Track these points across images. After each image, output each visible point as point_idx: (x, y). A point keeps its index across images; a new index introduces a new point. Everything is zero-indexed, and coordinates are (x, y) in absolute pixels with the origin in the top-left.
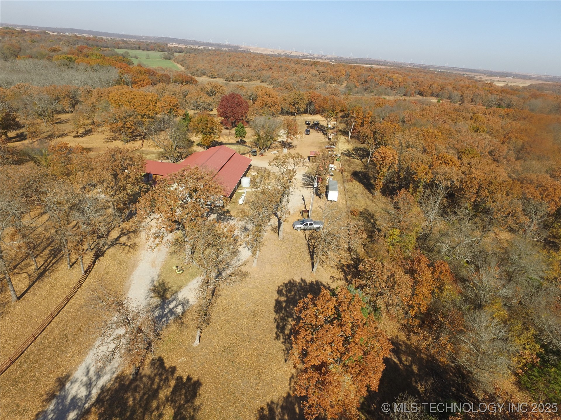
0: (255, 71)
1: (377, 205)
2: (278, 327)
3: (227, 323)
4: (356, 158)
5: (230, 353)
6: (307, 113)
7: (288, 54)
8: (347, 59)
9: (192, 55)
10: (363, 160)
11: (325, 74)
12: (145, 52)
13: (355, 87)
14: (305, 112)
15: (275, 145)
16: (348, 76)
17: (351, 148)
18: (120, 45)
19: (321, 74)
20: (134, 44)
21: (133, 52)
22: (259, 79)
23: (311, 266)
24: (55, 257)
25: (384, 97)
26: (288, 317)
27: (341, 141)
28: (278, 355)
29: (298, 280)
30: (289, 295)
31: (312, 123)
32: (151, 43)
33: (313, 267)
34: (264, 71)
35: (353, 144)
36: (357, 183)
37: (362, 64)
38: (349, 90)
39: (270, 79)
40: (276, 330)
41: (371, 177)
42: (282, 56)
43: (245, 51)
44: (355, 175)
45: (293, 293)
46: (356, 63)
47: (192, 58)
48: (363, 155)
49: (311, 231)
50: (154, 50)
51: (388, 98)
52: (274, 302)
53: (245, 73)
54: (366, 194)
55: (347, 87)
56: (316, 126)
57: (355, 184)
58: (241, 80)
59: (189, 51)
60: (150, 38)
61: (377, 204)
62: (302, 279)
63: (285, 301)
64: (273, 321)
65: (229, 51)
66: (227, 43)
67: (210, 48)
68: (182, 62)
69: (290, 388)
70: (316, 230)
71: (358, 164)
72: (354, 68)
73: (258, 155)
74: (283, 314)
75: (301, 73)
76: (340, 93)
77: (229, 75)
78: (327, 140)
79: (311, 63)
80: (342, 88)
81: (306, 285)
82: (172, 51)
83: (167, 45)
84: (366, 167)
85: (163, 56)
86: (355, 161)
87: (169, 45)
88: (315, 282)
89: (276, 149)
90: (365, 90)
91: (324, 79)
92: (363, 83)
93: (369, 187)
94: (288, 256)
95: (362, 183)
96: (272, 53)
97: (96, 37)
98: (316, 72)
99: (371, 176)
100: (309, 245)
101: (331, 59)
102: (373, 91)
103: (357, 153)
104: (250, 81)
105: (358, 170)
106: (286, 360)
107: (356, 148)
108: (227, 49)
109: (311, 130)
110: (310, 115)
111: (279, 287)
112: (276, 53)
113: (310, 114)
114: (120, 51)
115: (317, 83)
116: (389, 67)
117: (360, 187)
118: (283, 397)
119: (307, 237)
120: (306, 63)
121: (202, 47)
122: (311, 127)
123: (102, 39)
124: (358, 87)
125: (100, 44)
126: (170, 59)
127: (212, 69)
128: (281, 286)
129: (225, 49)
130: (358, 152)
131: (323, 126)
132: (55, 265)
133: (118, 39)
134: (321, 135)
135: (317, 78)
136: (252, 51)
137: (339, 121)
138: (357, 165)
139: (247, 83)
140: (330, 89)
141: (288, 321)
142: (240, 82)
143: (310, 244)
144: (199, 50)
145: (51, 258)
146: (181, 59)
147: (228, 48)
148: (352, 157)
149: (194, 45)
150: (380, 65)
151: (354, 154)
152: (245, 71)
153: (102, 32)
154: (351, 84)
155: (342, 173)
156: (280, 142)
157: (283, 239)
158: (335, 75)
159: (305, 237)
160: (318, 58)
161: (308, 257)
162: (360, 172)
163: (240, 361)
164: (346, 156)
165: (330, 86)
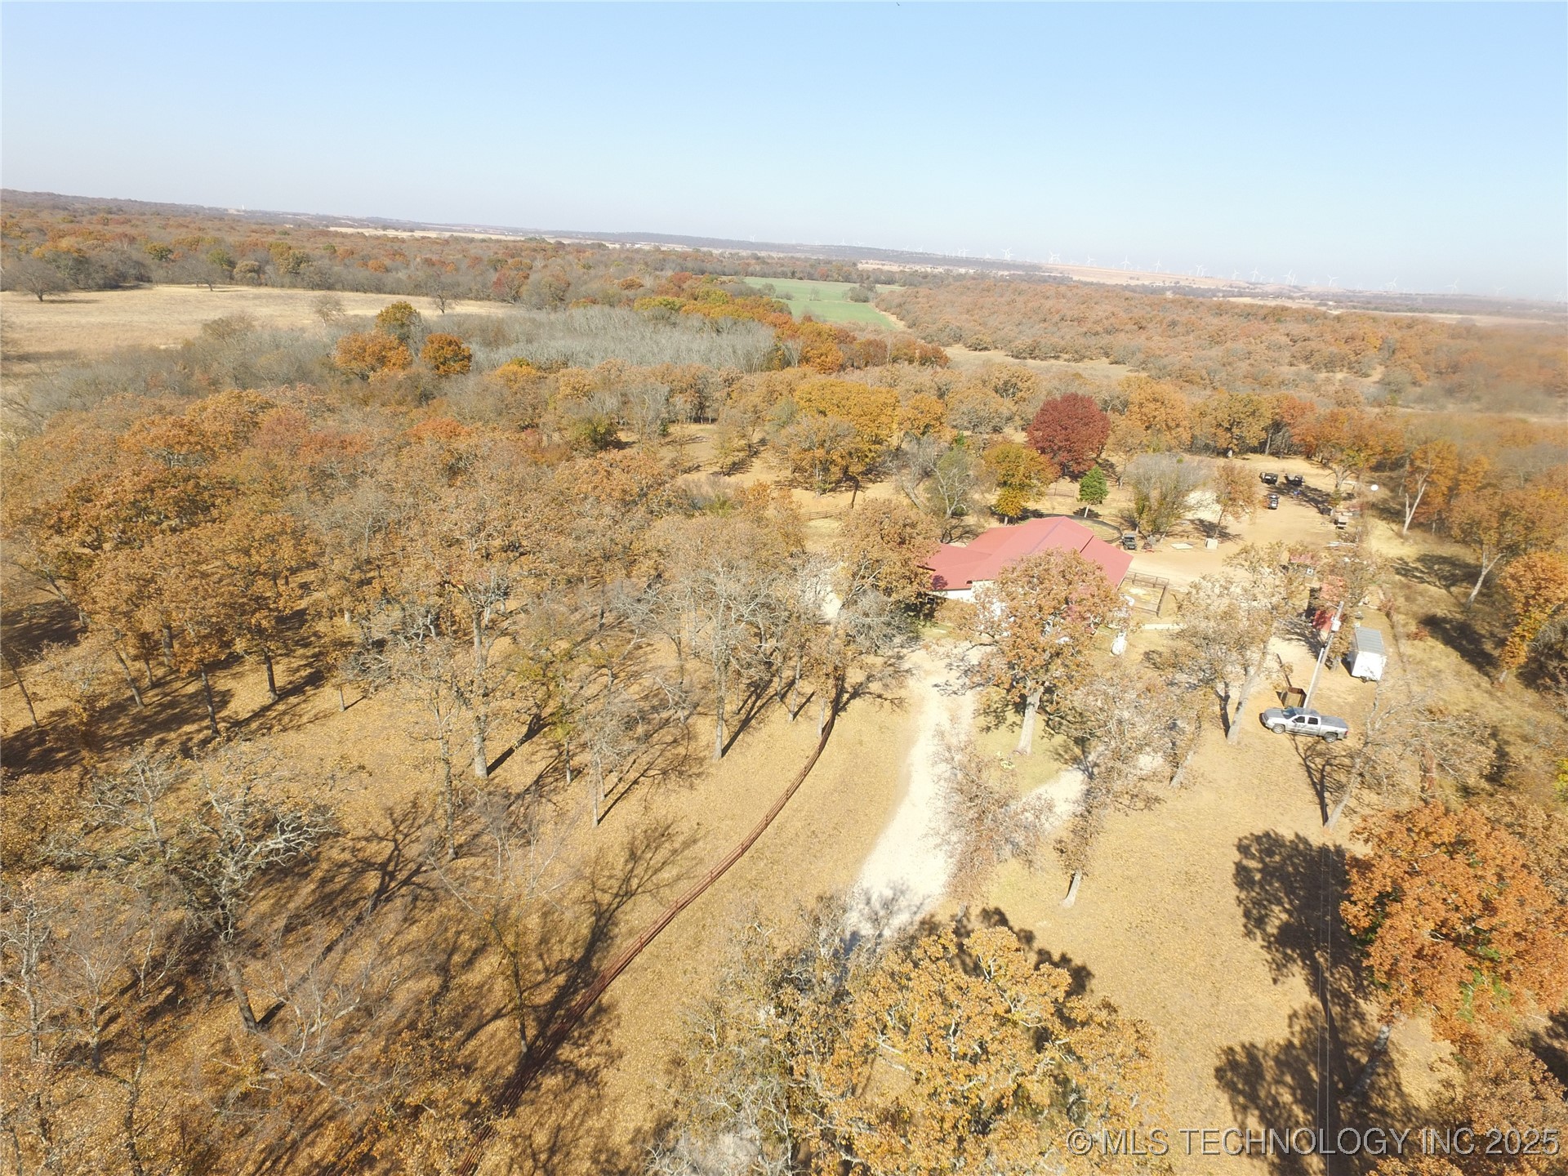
0: (1096, 334)
1: (1507, 708)
2: (1247, 914)
3: (1127, 882)
4: (1429, 583)
5: (1144, 937)
6: (1263, 452)
7: (1182, 283)
8: (1376, 297)
9: (923, 291)
10: (1453, 589)
11: (1313, 345)
12: (807, 284)
13: (1414, 384)
14: (1259, 449)
15: (1179, 529)
16: (1390, 352)
17: (1411, 554)
18: (751, 269)
19: (1299, 344)
20: (782, 265)
21: (782, 285)
22: (1107, 355)
23: (1319, 812)
24: (758, 697)
25: (1521, 415)
26: (1270, 902)
27: (1377, 532)
28: (1256, 967)
29: (1288, 835)
30: (1267, 860)
31: (1281, 479)
32: (819, 262)
33: (1325, 819)
34: (1122, 335)
35: (1416, 543)
36: (1440, 646)
37: (1432, 311)
38: (1391, 391)
39: (1141, 356)
40: (1244, 920)
41: (1484, 637)
42: (1163, 290)
43: (1055, 278)
44: (1432, 624)
45: (1277, 858)
46: (1411, 310)
47: (925, 300)
48: (1453, 575)
49: (1309, 739)
50: (825, 277)
51: (1534, 419)
52: (1234, 866)
53: (1068, 337)
54: (1470, 675)
55: (1384, 383)
56: (1293, 486)
57: (1433, 647)
58: (1057, 358)
59: (912, 281)
60: (813, 250)
61: (1507, 704)
62: (1297, 836)
63: (1260, 871)
64: (1234, 902)
65: (1013, 279)
66: (1008, 257)
67: (962, 271)
68: (900, 310)
69: (1293, 1034)
70: (1324, 738)
71: (1437, 598)
72: (1410, 327)
73: (1139, 549)
74: (1258, 894)
75: (1234, 339)
76: (1361, 399)
77: (1023, 341)
78: (1333, 527)
79: (1263, 312)
80: (1369, 385)
81: (1311, 850)
82: (869, 281)
83: (855, 264)
84: (1465, 608)
85: (850, 294)
86: (1426, 591)
87: (860, 266)
88: (1332, 848)
89: (1185, 539)
90: (1450, 392)
91: (1307, 359)
92: (1441, 373)
93: (1481, 659)
94: (1256, 781)
95: (1456, 648)
96: (1133, 283)
97: (698, 251)
98: (1285, 340)
99: (1483, 632)
100: (1308, 767)
101: (1323, 299)
102: (1478, 398)
103: (1430, 568)
104: (1082, 358)
105: (1440, 612)
106: (1275, 981)
107: (1426, 555)
108: (1006, 273)
109: (1281, 499)
110: (1271, 457)
111: (1240, 840)
112: (1146, 283)
113: (1276, 454)
114: (755, 283)
115: (1285, 369)
116: (1535, 322)
117: (1448, 657)
118: (1278, 1044)
119: (1301, 751)
120: (1248, 313)
121: (941, 270)
122: (1280, 491)
123: (711, 254)
124: (1425, 383)
125: (708, 267)
126: (865, 301)
127: (979, 328)
128: (1246, 838)
129: (1000, 273)
130: (1436, 567)
131: (1316, 490)
132: (763, 711)
133: (744, 253)
134: (1312, 512)
135: (1286, 355)
136: (1075, 278)
137: (1367, 479)
138: (1436, 601)
139: (1073, 364)
140: (1331, 389)
141: (1272, 911)
142: (1053, 361)
143: (1312, 765)
144: (935, 276)
145: (753, 698)
146: (897, 301)
147: (1007, 270)
148: (1417, 577)
149: (919, 263)
150: (1499, 313)
151: (1422, 572)
152: (1069, 334)
153: (707, 239)
154: (1400, 375)
155: (1388, 615)
156: (1192, 522)
157: (1239, 743)
158: (1346, 349)
159: (1297, 749)
160: (1277, 296)
161: (1310, 794)
162: (1445, 620)
163: (1167, 955)
164: (1398, 573)
165: (1328, 380)
